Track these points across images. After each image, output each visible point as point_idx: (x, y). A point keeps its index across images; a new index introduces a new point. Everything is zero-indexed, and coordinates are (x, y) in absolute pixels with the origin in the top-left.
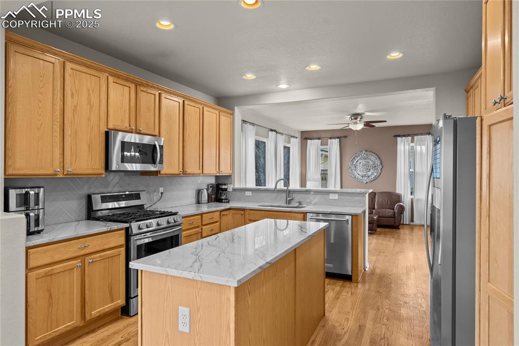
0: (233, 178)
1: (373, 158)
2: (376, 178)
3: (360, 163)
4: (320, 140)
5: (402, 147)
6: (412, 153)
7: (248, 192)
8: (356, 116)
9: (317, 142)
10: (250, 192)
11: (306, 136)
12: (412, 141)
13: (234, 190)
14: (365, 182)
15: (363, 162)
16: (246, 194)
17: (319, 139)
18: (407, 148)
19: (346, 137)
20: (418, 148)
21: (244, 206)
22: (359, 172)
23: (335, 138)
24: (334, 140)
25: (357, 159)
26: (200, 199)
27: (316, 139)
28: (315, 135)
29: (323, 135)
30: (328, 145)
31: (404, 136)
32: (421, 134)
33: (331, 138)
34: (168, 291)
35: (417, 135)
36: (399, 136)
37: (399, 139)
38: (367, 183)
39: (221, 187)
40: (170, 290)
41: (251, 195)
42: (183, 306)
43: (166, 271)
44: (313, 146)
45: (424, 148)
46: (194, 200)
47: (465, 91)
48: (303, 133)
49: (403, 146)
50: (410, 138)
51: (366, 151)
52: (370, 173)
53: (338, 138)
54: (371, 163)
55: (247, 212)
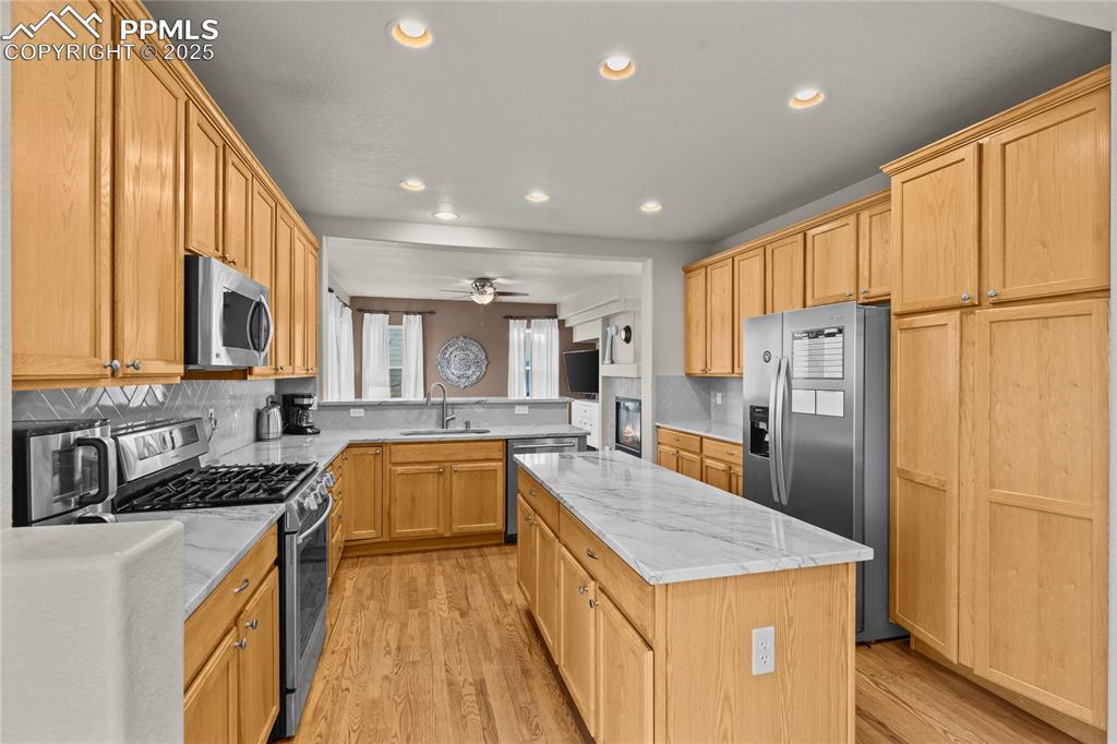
0: (318, 383)
1: (474, 349)
2: (479, 380)
3: (456, 356)
4: (388, 316)
5: (516, 334)
6: (528, 344)
7: (357, 410)
8: (483, 282)
9: (383, 318)
10: (362, 410)
11: (360, 306)
12: (529, 326)
13: (322, 407)
14: (462, 386)
15: (460, 354)
16: (352, 415)
17: (385, 312)
18: (522, 336)
19: (432, 313)
20: (536, 336)
21: (382, 438)
22: (453, 371)
23: (415, 313)
24: (412, 316)
25: (451, 350)
26: (264, 430)
27: (379, 312)
28: (376, 306)
29: (391, 307)
30: (401, 324)
31: (517, 318)
32: (539, 317)
33: (407, 313)
34: (730, 606)
35: (534, 317)
36: (511, 318)
37: (511, 321)
38: (465, 387)
39: (298, 401)
40: (733, 604)
41: (362, 415)
42: (761, 627)
43: (742, 567)
44: (375, 324)
45: (543, 337)
46: (250, 433)
47: (683, 269)
48: (353, 299)
49: (517, 331)
50: (526, 321)
51: (465, 337)
52: (470, 372)
53: (420, 313)
54: (472, 356)
55: (386, 449)
